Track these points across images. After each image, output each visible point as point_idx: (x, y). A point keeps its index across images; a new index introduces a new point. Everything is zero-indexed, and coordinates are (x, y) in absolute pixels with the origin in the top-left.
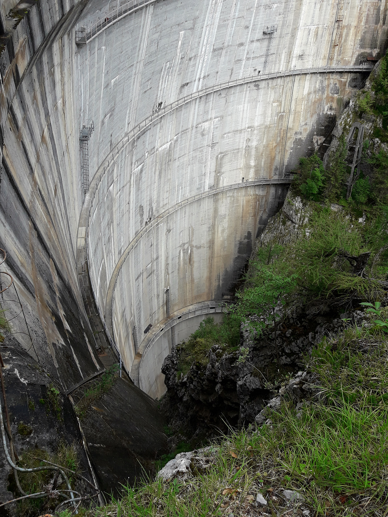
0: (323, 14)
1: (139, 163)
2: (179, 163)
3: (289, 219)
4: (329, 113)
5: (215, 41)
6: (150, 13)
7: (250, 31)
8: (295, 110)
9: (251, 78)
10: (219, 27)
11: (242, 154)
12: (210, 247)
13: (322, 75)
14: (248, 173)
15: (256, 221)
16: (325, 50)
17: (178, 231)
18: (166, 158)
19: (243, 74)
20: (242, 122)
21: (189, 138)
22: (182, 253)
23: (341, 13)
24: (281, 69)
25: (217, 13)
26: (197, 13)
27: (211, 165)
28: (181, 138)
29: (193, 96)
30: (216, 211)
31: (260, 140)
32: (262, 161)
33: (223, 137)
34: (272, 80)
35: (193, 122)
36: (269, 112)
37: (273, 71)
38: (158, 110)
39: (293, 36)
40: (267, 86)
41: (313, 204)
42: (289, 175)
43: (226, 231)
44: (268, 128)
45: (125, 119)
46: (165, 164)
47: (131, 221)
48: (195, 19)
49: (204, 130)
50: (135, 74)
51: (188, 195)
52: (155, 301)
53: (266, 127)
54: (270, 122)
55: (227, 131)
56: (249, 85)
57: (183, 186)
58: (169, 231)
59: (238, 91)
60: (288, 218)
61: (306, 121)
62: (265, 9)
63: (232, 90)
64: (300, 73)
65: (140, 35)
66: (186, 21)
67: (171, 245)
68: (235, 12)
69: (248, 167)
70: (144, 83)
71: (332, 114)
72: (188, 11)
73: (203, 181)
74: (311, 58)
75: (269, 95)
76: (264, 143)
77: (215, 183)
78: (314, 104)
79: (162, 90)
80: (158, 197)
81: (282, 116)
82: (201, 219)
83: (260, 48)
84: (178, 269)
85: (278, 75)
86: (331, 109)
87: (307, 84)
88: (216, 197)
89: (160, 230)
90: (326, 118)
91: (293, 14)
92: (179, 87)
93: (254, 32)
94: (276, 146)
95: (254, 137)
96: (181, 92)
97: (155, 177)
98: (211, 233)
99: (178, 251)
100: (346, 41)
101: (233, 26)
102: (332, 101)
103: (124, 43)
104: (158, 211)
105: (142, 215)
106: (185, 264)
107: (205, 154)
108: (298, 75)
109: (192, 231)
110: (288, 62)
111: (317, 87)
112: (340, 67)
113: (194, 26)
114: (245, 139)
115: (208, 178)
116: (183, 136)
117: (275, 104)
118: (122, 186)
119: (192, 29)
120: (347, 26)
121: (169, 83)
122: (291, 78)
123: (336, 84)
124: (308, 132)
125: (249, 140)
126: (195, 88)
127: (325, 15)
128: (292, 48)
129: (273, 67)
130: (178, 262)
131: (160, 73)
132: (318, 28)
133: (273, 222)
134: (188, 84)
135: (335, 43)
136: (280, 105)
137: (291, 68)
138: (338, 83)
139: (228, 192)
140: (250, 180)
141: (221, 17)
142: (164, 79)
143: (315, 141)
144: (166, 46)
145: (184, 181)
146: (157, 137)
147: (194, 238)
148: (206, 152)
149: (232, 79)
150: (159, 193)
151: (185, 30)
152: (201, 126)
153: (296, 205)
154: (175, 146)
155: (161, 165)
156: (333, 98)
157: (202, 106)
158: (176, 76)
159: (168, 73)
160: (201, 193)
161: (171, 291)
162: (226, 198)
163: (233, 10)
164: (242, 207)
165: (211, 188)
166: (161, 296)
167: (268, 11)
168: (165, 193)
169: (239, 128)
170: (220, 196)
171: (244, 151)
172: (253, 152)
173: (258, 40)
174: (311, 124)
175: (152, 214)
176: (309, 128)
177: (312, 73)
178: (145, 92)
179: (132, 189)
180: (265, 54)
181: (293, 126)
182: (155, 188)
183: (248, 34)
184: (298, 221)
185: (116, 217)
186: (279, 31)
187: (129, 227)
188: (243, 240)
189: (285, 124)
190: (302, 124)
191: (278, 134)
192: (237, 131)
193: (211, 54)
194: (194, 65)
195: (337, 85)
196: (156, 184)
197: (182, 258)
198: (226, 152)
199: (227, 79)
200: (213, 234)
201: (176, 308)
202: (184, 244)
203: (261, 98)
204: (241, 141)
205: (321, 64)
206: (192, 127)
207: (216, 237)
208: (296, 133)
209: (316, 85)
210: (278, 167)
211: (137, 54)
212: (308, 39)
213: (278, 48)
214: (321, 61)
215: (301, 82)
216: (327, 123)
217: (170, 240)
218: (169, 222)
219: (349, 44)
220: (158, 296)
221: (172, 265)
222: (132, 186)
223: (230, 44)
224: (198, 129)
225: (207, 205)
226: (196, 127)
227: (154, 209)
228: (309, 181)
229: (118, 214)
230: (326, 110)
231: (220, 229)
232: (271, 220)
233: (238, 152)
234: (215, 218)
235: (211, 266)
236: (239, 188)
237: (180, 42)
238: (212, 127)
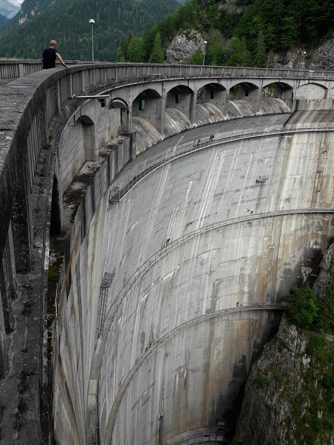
0: (306, 166)
1: (145, 293)
2: (180, 289)
3: (286, 347)
4: (314, 247)
5: (216, 188)
6: (168, 169)
7: (246, 180)
8: (284, 244)
9: (245, 217)
10: (221, 177)
11: (236, 281)
12: (205, 370)
13: (307, 215)
14: (242, 298)
15: (250, 344)
16: (308, 194)
17: (175, 355)
18: (169, 286)
19: (238, 214)
20: (236, 253)
21: (190, 268)
22: (178, 377)
23: (321, 166)
24: (271, 210)
25: (220, 166)
26: (204, 167)
27: (208, 291)
28: (183, 267)
29: (196, 232)
30: (212, 333)
31: (253, 269)
32: (255, 288)
33: (219, 266)
34: (263, 219)
35: (194, 253)
36: (260, 245)
37: (263, 212)
38: (166, 245)
39: (282, 183)
40: (258, 223)
41: (308, 333)
42: (280, 302)
43: (222, 354)
44: (259, 258)
45: (138, 257)
46: (168, 291)
47: (133, 349)
48: (202, 172)
49: (203, 260)
50: (151, 218)
51: (186, 319)
52: (149, 429)
53: (258, 258)
54: (261, 254)
55: (223, 261)
56: (243, 223)
57: (183, 310)
58: (166, 355)
59: (233, 228)
60: (284, 345)
61: (294, 254)
62: (259, 163)
63: (229, 227)
64: (288, 213)
65: (159, 187)
66: (195, 174)
67: (167, 369)
68: (234, 165)
69: (242, 293)
70: (157, 225)
71: (317, 248)
72: (197, 166)
73: (201, 305)
74: (297, 201)
75: (260, 231)
76: (256, 272)
77: (211, 307)
78: (300, 239)
79: (171, 229)
80: (160, 322)
81: (272, 249)
82: (197, 342)
83: (253, 193)
84: (173, 394)
85: (269, 215)
86: (316, 243)
87: (294, 222)
88: (212, 320)
89: (158, 354)
90: (313, 251)
91: (281, 166)
92: (185, 226)
93: (249, 180)
94: (267, 275)
95: (247, 266)
96: (186, 229)
97: (158, 303)
98: (206, 356)
99: (174, 376)
100: (326, 187)
101: (231, 176)
102: (317, 237)
103: (145, 195)
104: (157, 336)
105: (143, 342)
106: (180, 388)
107: (203, 281)
108: (285, 215)
109: (188, 354)
110: (277, 204)
111: (303, 225)
112: (323, 208)
113: (201, 177)
114: (239, 268)
115: (205, 302)
116: (184, 266)
117: (266, 239)
118: (128, 317)
119: (199, 179)
120: (327, 176)
121: (177, 223)
122: (280, 217)
123: (319, 222)
124: (296, 263)
125: (242, 269)
126: (197, 226)
127: (308, 167)
128: (280, 193)
129: (264, 208)
130: (173, 387)
131: (171, 216)
132: (302, 177)
133: (268, 348)
134: (192, 223)
135: (317, 189)
136: (270, 240)
137: (279, 209)
138: (321, 221)
139: (223, 316)
140: (244, 305)
141: (223, 170)
142: (173, 220)
143: (303, 271)
144: (177, 194)
145: (183, 306)
146: (163, 268)
147: (190, 361)
148: (204, 279)
149: (229, 218)
150: (160, 318)
151: (193, 180)
152: (201, 257)
153: (292, 334)
154: (178, 275)
155: (164, 292)
156: (317, 234)
157: (203, 240)
158: (183, 217)
159: (177, 215)
160: (198, 316)
161: (165, 418)
162: (222, 321)
163: (232, 164)
164: (236, 330)
165: (207, 311)
166: (155, 424)
167: (261, 164)
168: (166, 318)
169: (234, 259)
170: (216, 320)
171: (238, 278)
172: (247, 279)
173: (251, 187)
174: (299, 256)
175: (152, 340)
176: (297, 260)
177: (298, 214)
178: (157, 231)
179: (137, 318)
180: (257, 198)
181: (282, 257)
182: (157, 315)
183: (243, 183)
184: (295, 349)
185: (120, 348)
186: (269, 179)
187: (130, 355)
188: (238, 364)
189: (275, 255)
190: (290, 256)
191: (268, 264)
192: (232, 261)
193: (212, 198)
194: (198, 208)
195: (321, 224)
196: (158, 311)
197: (177, 383)
198: (222, 279)
199: (225, 218)
200: (209, 357)
201: (169, 436)
202: (180, 368)
203: (253, 234)
204: (236, 270)
205: (306, 206)
206: (193, 258)
207: (211, 360)
208: (285, 264)
209: (302, 223)
210: (270, 294)
211: (154, 202)
212: (294, 186)
213: (268, 193)
214: (306, 203)
215: (288, 220)
216: (313, 256)
217: (167, 365)
218: (167, 346)
219: (329, 190)
220: (152, 423)
221: (168, 390)
222: (137, 315)
223: (229, 190)
224: (198, 259)
225: (204, 328)
226: (197, 258)
227: (155, 334)
228: (303, 310)
229: (122, 345)
230: (312, 244)
231: (216, 352)
232: (267, 346)
233: (233, 279)
234: (211, 340)
235: (206, 390)
236: (233, 312)
237: (189, 190)
238: (210, 257)
